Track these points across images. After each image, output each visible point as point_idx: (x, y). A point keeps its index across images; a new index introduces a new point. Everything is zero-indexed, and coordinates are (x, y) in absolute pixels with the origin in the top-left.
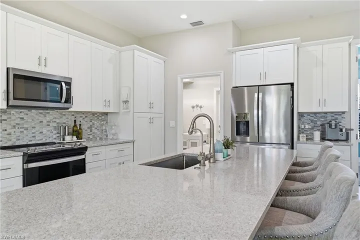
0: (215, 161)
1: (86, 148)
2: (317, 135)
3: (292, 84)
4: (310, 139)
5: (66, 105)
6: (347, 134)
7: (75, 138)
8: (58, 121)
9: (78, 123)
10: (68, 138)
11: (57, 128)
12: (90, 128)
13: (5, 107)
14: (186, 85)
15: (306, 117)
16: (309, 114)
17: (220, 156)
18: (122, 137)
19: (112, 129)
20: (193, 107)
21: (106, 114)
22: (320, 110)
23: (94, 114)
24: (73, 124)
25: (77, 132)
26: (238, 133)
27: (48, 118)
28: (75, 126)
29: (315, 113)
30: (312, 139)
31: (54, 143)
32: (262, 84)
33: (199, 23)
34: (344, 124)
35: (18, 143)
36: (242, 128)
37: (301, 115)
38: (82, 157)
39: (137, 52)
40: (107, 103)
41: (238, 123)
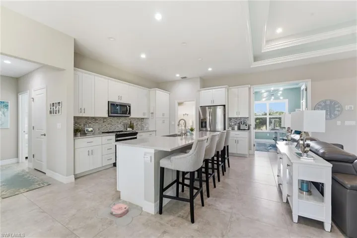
0: (187, 135)
1: (137, 133)
2: (236, 127)
3: (224, 106)
4: (233, 129)
5: (129, 115)
6: (249, 127)
7: (131, 129)
8: (124, 122)
9: (132, 123)
10: (129, 129)
11: (124, 125)
12: (137, 125)
13: (107, 116)
14: (180, 104)
15: (233, 120)
16: (234, 118)
17: (188, 134)
18: (150, 129)
19: (146, 125)
20: (184, 115)
21: (143, 119)
22: (237, 116)
23: (138, 119)
24: (130, 123)
25: (132, 127)
26: (202, 127)
27: (121, 120)
28: (131, 124)
29: (237, 118)
30: (234, 129)
31: (123, 131)
32: (212, 105)
33: (185, 78)
34: (248, 123)
35: (110, 131)
36: (204, 124)
37: (230, 119)
38: (136, 136)
39: (157, 91)
40: (144, 114)
41: (202, 123)
